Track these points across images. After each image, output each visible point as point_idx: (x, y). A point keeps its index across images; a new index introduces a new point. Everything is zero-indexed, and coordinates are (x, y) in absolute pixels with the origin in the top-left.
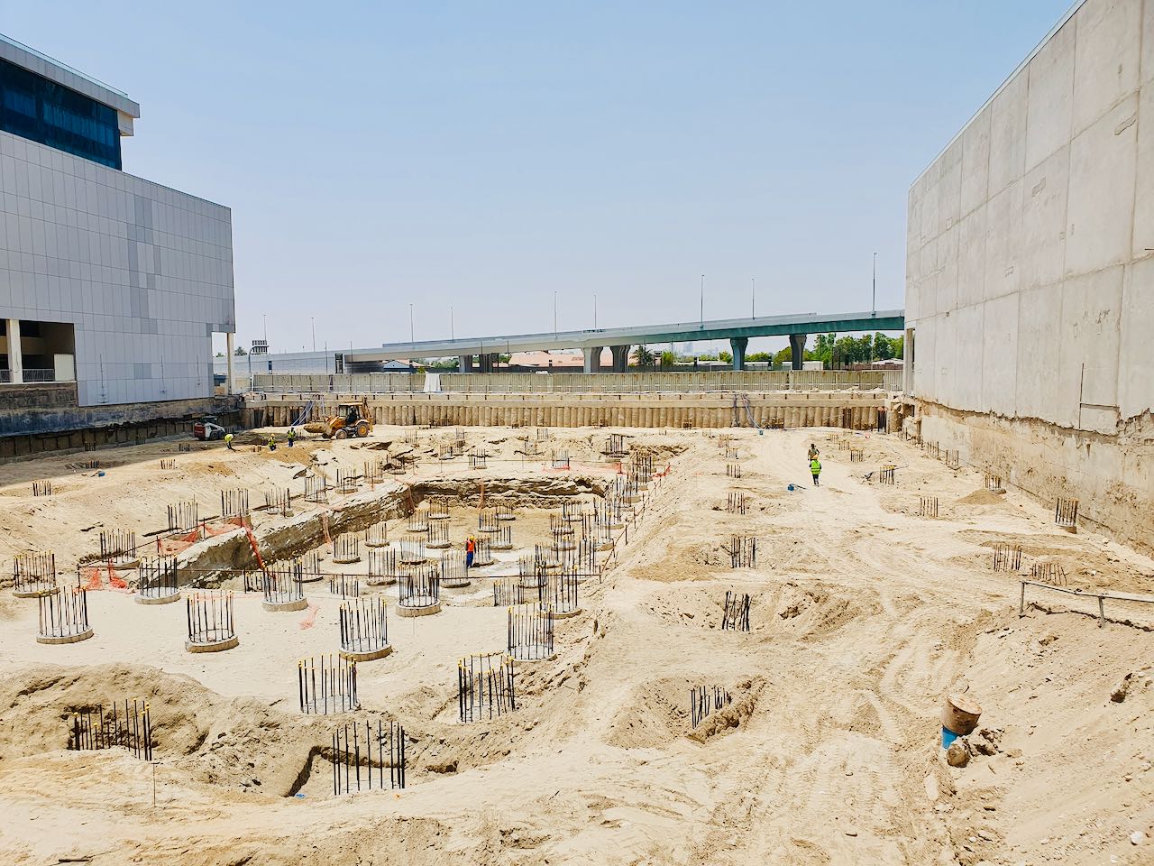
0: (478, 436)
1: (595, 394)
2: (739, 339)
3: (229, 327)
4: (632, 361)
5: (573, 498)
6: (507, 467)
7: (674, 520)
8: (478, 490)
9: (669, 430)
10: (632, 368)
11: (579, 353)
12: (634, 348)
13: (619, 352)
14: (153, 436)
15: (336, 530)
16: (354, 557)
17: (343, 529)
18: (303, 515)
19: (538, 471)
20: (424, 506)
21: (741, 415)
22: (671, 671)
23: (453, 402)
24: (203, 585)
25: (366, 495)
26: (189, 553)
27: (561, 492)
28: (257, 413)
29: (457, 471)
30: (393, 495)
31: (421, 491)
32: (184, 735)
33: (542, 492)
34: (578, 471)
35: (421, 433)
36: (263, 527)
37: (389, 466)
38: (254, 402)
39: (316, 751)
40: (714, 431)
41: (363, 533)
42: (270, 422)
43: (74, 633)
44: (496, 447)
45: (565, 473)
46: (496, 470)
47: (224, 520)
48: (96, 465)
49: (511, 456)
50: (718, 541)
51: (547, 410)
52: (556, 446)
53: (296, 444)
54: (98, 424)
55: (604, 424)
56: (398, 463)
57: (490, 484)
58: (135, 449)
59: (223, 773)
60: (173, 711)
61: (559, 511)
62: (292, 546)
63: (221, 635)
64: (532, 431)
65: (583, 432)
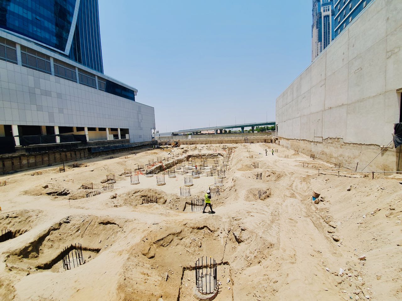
0: (199, 146)
1: (220, 138)
2: (243, 127)
3: (154, 129)
4: (223, 132)
5: (217, 157)
6: (205, 152)
7: (241, 160)
8: (200, 156)
9: (234, 144)
10: (223, 133)
11: (214, 131)
12: (224, 130)
13: (221, 130)
14: (142, 148)
15: (176, 164)
16: (180, 168)
17: (177, 163)
18: (171, 161)
19: (211, 152)
20: (190, 159)
21: (246, 141)
22: (252, 187)
23: (193, 140)
24: (155, 174)
25: (181, 157)
26: (153, 168)
27: (215, 156)
28: (160, 143)
29: (196, 153)
30: (185, 157)
31: (190, 156)
32: (162, 200)
33: (212, 156)
34: (218, 152)
35: (189, 146)
36: (165, 163)
37: (184, 152)
38: (159, 141)
39: (186, 203)
40: (242, 144)
41: (181, 164)
42: (162, 145)
43: (137, 183)
44: (203, 148)
45: (216, 152)
46: (203, 152)
47: (158, 162)
48: (134, 153)
49: (205, 150)
50: (251, 163)
51: (211, 141)
52: (213, 147)
53: (168, 148)
54: (133, 146)
55: (222, 143)
56: (185, 152)
57: (202, 155)
58: (140, 150)
59: (172, 207)
60: (160, 196)
61: (215, 159)
62: (169, 166)
63: (163, 183)
64: (209, 145)
65: (218, 145)
